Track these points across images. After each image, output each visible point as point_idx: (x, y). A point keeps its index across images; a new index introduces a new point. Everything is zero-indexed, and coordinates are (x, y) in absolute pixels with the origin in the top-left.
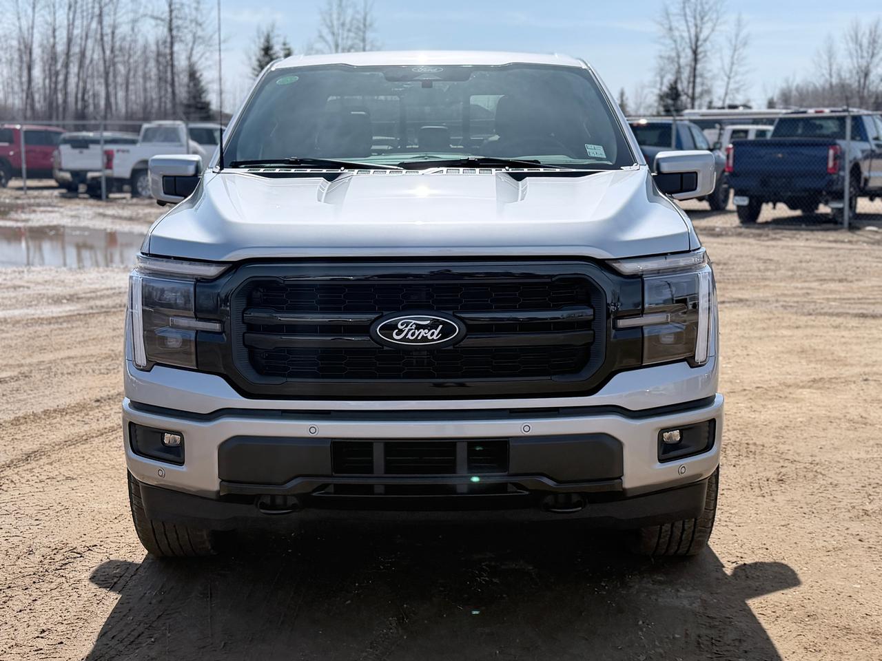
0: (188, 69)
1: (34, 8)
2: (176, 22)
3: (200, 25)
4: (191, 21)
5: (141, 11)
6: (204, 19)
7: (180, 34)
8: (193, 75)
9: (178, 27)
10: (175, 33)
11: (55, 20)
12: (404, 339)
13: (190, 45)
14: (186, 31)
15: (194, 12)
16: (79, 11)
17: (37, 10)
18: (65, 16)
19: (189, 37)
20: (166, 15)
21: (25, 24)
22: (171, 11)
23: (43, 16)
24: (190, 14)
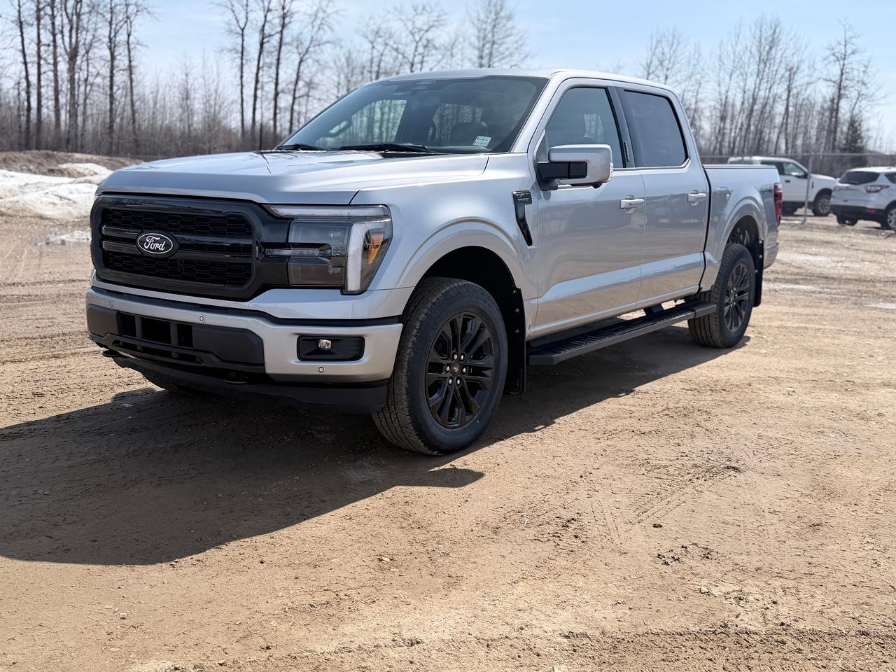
0: (849, 120)
1: (731, 77)
2: (844, 84)
3: (865, 84)
4: (858, 82)
5: (816, 75)
6: (869, 80)
7: (847, 92)
8: (854, 125)
9: (845, 88)
10: (842, 92)
11: (745, 85)
12: (149, 249)
13: (854, 101)
14: (852, 89)
15: (862, 74)
16: (765, 77)
17: (732, 78)
18: (753, 82)
19: (854, 94)
20: (837, 78)
21: (723, 90)
22: (842, 74)
23: (737, 82)
24: (858, 77)
